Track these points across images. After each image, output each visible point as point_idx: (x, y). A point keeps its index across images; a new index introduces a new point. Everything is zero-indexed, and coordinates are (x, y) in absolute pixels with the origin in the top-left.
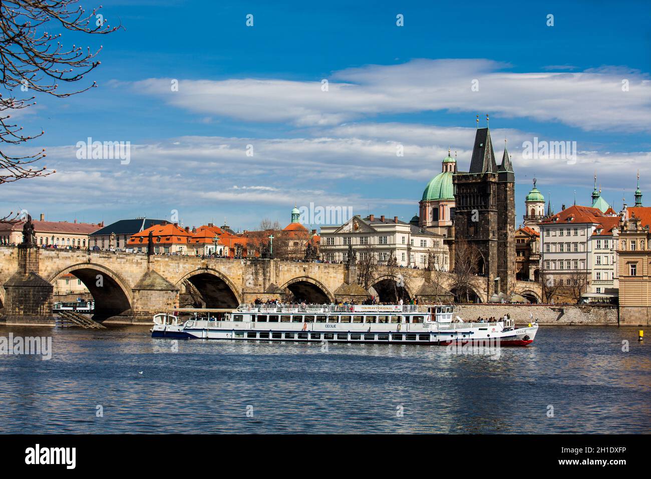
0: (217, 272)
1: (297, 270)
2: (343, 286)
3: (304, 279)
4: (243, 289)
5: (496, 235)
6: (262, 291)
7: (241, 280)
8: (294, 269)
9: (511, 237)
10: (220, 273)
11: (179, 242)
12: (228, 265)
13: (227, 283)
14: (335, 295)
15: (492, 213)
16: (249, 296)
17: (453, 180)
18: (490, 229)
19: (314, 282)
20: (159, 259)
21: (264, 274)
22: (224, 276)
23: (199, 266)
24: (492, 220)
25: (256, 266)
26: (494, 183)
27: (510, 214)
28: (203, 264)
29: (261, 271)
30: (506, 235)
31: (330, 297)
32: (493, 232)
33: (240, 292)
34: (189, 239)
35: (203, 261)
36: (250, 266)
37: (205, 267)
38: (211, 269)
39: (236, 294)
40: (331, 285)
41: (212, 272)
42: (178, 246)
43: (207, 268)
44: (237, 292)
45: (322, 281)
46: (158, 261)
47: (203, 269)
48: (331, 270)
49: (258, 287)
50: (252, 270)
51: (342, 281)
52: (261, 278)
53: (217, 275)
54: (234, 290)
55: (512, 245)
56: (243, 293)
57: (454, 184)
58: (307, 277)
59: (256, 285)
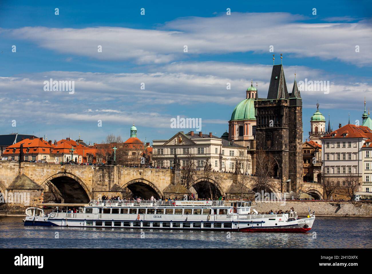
0: (73, 175)
1: (135, 174)
2: (170, 186)
3: (140, 181)
4: (93, 189)
5: (288, 147)
6: (108, 190)
7: (92, 182)
8: (132, 173)
9: (299, 149)
10: (75, 176)
11: (44, 152)
12: (82, 170)
13: (81, 183)
14: (164, 193)
15: (284, 130)
16: (98, 194)
17: (255, 105)
18: (283, 142)
19: (147, 183)
20: (28, 165)
21: (109, 177)
22: (78, 178)
23: (59, 171)
24: (285, 136)
25: (103, 170)
26: (287, 107)
27: (298, 131)
28: (62, 169)
29: (107, 175)
30: (295, 147)
31: (160, 195)
32: (286, 145)
33: (91, 190)
34: (52, 150)
35: (62, 167)
36: (98, 171)
37: (63, 171)
38: (69, 173)
39: (88, 192)
40: (161, 185)
41: (69, 175)
42: (43, 155)
43: (65, 172)
44: (89, 191)
45: (154, 182)
46: (27, 167)
47: (62, 173)
48: (161, 173)
49: (105, 187)
50: (100, 174)
51: (169, 182)
52: (107, 180)
53: (73, 177)
54: (86, 189)
55: (300, 155)
56: (93, 192)
57: (255, 108)
58: (142, 179)
59: (103, 185)
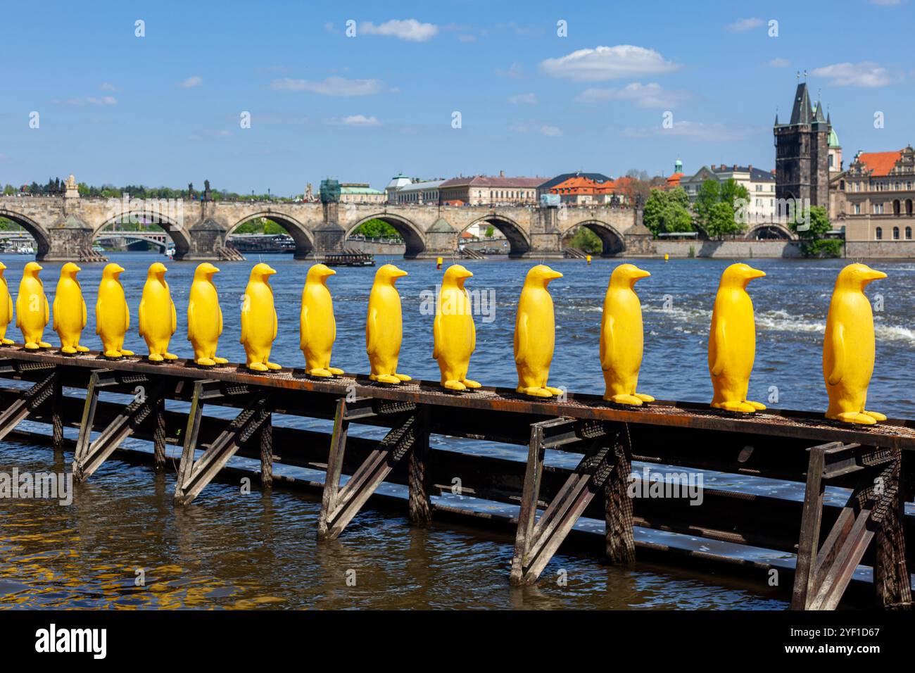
0: (506, 218)
1: (585, 215)
2: (632, 228)
3: (593, 222)
4: (531, 231)
5: (809, 180)
6: (544, 232)
7: (529, 224)
8: (581, 214)
9: (822, 181)
10: (508, 219)
12: (516, 212)
13: (516, 226)
14: (625, 235)
15: (803, 161)
16: (535, 236)
17: (774, 132)
18: (801, 174)
19: (603, 225)
20: (449, 209)
21: (546, 219)
22: (512, 221)
23: (487, 214)
24: (804, 167)
25: (539, 212)
26: (807, 133)
27: (821, 160)
28: (491, 212)
29: (543, 217)
30: (816, 180)
31: (620, 236)
32: (806, 178)
33: (528, 233)
35: (491, 210)
36: (535, 213)
37: (493, 214)
38: (500, 216)
39: (525, 235)
40: (621, 226)
41: (501, 218)
43: (495, 215)
44: (526, 233)
45: (612, 224)
47: (491, 216)
48: (620, 214)
49: (541, 229)
50: (536, 216)
51: (633, 223)
52: (543, 222)
53: (505, 220)
54: (522, 232)
55: (823, 189)
56: (531, 234)
57: (775, 136)
58: (596, 221)
59: (540, 227)
